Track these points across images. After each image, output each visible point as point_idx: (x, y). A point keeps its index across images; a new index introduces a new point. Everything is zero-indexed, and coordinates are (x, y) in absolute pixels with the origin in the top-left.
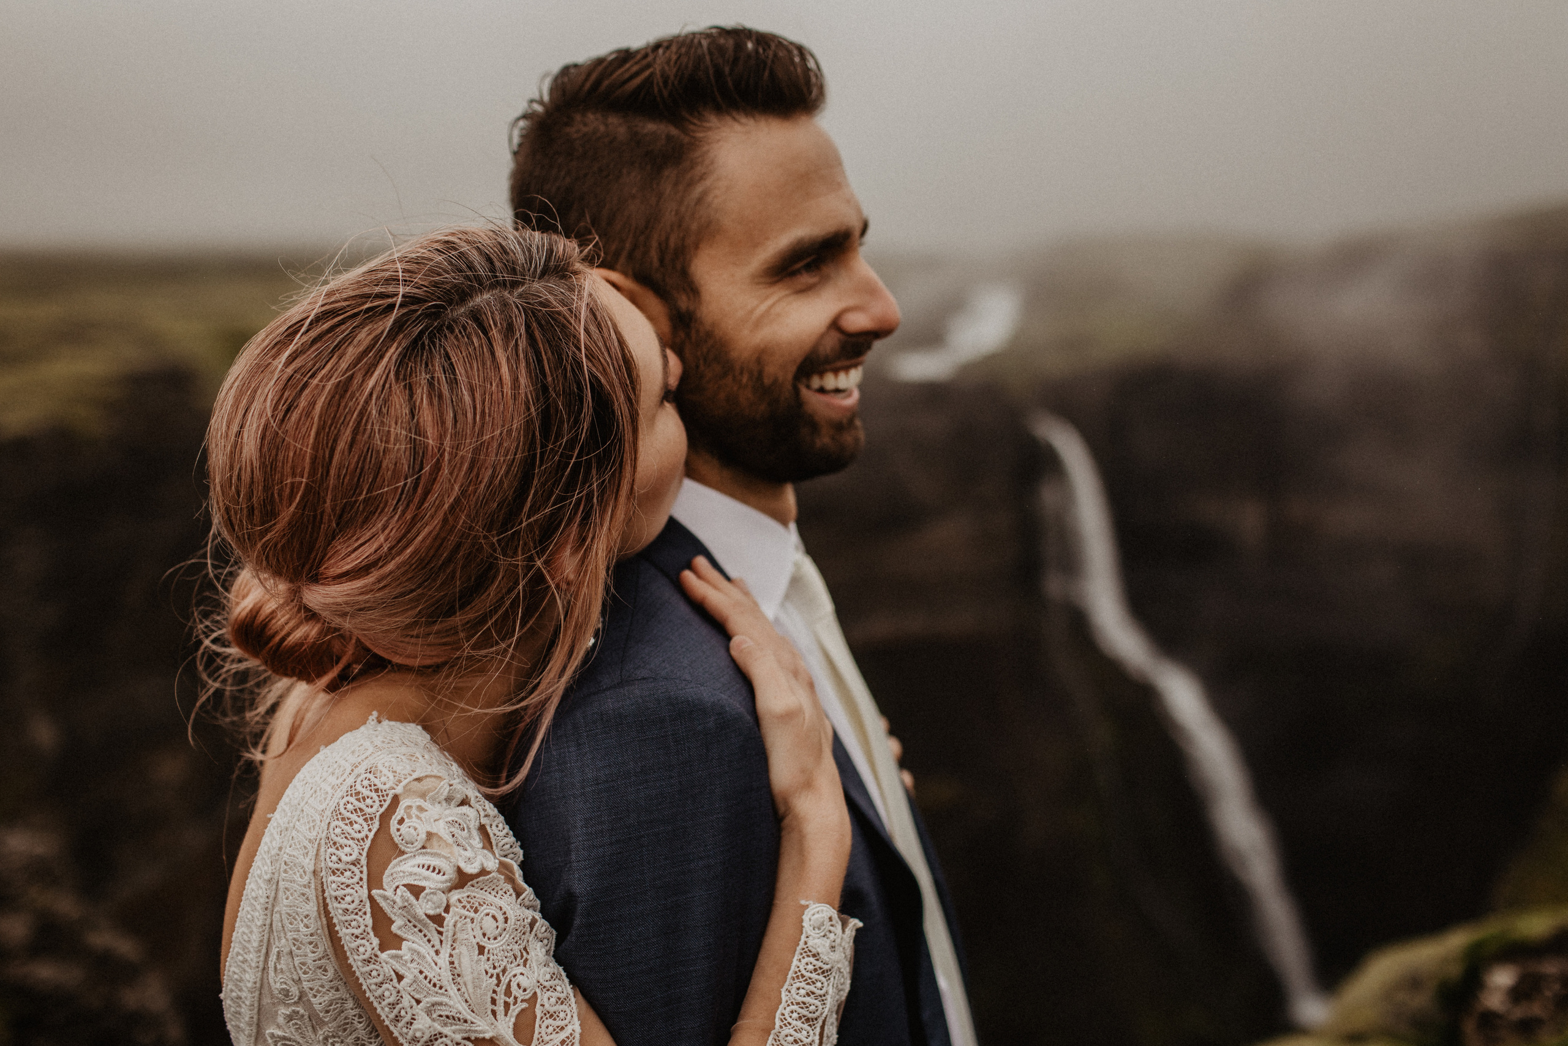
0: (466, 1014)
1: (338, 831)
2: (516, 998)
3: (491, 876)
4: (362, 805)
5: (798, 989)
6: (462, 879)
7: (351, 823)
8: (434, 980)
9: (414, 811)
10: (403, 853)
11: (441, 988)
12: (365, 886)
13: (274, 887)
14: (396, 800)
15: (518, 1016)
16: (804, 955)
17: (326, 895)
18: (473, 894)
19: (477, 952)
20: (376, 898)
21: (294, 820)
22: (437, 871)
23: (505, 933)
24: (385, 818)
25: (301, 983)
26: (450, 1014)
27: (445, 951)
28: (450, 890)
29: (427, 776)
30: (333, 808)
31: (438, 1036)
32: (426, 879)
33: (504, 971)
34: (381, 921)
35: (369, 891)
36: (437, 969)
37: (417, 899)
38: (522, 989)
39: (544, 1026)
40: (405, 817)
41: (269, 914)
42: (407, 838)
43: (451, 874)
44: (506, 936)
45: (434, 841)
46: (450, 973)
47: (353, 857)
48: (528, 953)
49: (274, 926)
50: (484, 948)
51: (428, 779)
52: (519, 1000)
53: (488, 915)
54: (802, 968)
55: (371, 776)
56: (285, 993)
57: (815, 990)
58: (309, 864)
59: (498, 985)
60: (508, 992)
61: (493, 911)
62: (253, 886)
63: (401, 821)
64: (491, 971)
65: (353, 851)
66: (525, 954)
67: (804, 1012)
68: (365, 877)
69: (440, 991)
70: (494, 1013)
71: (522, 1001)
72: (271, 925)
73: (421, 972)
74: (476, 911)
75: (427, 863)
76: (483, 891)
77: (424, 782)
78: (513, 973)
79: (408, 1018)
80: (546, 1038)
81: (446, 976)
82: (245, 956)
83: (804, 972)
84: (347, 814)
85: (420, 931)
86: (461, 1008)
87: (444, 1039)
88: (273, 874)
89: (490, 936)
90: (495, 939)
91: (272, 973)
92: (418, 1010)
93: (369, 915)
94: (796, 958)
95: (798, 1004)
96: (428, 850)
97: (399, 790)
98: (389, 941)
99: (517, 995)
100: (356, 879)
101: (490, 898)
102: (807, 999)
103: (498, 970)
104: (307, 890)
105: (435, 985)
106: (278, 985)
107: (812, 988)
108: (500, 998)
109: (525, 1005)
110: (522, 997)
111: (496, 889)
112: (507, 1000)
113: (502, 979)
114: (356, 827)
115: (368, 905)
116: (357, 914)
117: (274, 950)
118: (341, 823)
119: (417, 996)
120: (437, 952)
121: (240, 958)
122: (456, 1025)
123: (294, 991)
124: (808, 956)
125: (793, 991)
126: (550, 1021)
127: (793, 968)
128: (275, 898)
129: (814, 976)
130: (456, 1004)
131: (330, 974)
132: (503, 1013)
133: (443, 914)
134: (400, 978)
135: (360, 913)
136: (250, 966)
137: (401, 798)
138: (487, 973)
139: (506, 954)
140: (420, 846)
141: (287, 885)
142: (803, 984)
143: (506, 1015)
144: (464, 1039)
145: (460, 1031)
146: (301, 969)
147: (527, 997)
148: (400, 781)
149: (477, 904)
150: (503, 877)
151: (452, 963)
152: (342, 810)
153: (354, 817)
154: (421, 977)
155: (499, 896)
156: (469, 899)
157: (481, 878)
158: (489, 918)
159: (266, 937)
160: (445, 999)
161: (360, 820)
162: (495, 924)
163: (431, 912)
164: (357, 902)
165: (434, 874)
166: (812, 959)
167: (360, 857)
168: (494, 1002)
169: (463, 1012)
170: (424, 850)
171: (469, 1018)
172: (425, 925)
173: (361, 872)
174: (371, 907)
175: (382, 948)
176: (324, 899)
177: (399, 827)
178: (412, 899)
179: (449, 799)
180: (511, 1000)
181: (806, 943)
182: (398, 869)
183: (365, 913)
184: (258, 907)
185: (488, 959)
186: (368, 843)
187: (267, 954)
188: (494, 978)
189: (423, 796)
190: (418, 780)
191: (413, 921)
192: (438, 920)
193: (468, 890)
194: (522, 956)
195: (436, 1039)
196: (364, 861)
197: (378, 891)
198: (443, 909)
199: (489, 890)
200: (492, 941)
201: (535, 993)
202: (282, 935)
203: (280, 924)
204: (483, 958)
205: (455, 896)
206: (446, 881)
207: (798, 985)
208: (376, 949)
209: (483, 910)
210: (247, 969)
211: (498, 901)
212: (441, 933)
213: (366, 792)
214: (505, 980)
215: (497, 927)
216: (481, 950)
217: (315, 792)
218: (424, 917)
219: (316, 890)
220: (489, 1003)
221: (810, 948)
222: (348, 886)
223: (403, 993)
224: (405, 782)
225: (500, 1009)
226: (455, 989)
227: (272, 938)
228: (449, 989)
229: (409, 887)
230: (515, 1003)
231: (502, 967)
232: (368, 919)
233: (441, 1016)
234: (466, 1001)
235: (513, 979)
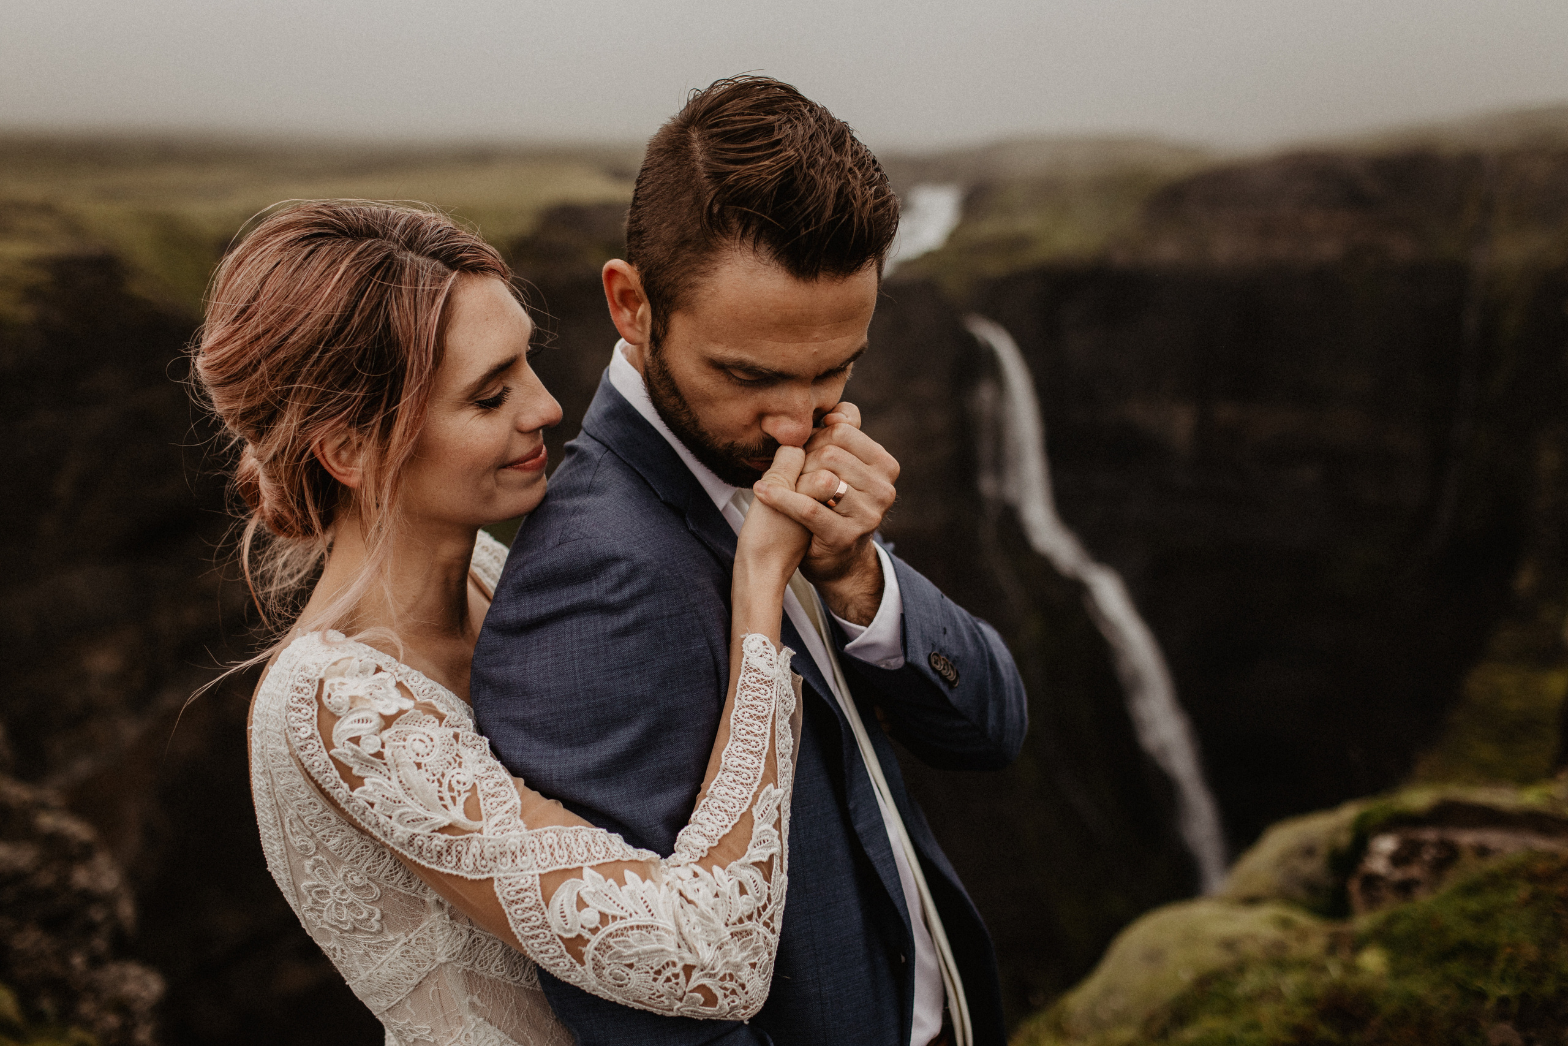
0: (423, 813)
1: (293, 719)
2: (459, 792)
3: (409, 713)
4: (302, 695)
5: (746, 696)
6: (388, 721)
7: (300, 711)
8: (394, 799)
9: (336, 687)
10: (339, 717)
11: (400, 802)
12: (324, 751)
13: (269, 775)
14: (321, 682)
15: (465, 803)
16: (747, 671)
17: (305, 766)
18: (400, 730)
19: (416, 768)
20: (335, 755)
21: (264, 724)
22: (365, 721)
23: (434, 748)
24: (318, 697)
25: (315, 836)
26: (414, 818)
27: (394, 777)
28: (381, 731)
29: (340, 660)
30: (285, 705)
31: (414, 837)
32: (359, 730)
33: (443, 775)
34: (345, 771)
35: (328, 752)
36: (392, 790)
37: (359, 746)
38: (462, 784)
39: (488, 804)
40: (331, 692)
41: (273, 796)
42: (337, 706)
43: (376, 721)
44: (437, 751)
45: (358, 702)
46: (402, 790)
47: (309, 733)
48: (461, 758)
49: (279, 803)
50: (421, 763)
51: (342, 662)
52: (462, 792)
53: (415, 740)
54: (747, 681)
55: (303, 673)
56: (304, 848)
57: (760, 695)
58: (285, 750)
59: (441, 786)
60: (451, 789)
61: (418, 737)
62: (256, 781)
63: (329, 696)
64: (432, 778)
65: (307, 730)
66: (457, 758)
67: (753, 712)
68: (322, 744)
69: (400, 805)
70: (445, 806)
71: (465, 792)
72: (277, 803)
73: (383, 796)
74: (405, 740)
75: (357, 718)
76: (408, 725)
77: (339, 664)
78: (451, 774)
79: (389, 830)
80: (493, 812)
81: (401, 794)
82: (269, 833)
83: (749, 683)
84: (295, 705)
85: (372, 768)
86: (419, 811)
87: (418, 837)
88: (264, 766)
89: (423, 754)
90: (428, 755)
91: (290, 837)
92: (393, 822)
93: (334, 769)
94: (742, 675)
95: (748, 706)
96: (354, 709)
97: (321, 675)
98: (355, 782)
99: (459, 789)
100: (316, 748)
101: (415, 728)
102: (754, 702)
103: (438, 776)
104: (291, 768)
105: (395, 802)
106: (298, 844)
107: (757, 694)
108: (446, 795)
109: (468, 794)
110: (464, 790)
111: (419, 721)
112: (452, 794)
113: (443, 781)
114: (304, 711)
115: (331, 762)
116: (326, 772)
117: (287, 820)
118: (293, 713)
119: (388, 813)
120: (389, 779)
121: (267, 835)
122: (421, 824)
123: (311, 844)
124: (750, 672)
125: (743, 698)
126: (493, 799)
127: (740, 682)
128: (273, 783)
129: (757, 685)
130: (414, 808)
131: (334, 821)
132: (452, 804)
133: (381, 750)
134: (372, 805)
135: (329, 771)
136: (275, 839)
137: (325, 680)
138: (428, 780)
139: (441, 763)
140: (348, 708)
141: (278, 770)
142: (749, 692)
143: (455, 805)
144: (432, 832)
145: (427, 828)
146: (311, 825)
147: (468, 788)
148: (321, 669)
149: (404, 736)
150: (420, 711)
151: (401, 782)
152: (292, 704)
153: (300, 705)
154: (384, 799)
155: (422, 725)
156: (398, 734)
157: (402, 717)
158: (417, 742)
159: (277, 813)
160: (406, 809)
161: (305, 706)
162: (424, 745)
163: (372, 752)
164: (323, 764)
165: (364, 724)
166: (754, 674)
167: (313, 732)
168: (441, 799)
169: (422, 813)
170: (351, 710)
171: (427, 815)
172: (372, 762)
173: (318, 742)
174: (334, 764)
175: (352, 789)
176: (306, 770)
177: (329, 700)
178: (355, 747)
179: (363, 671)
180: (455, 794)
181: (747, 663)
182: (340, 730)
183: (331, 770)
184: (263, 794)
185: (427, 771)
186: (315, 719)
187: (283, 825)
188: (436, 782)
189: (342, 674)
190: (335, 664)
191: (366, 763)
192: (379, 755)
193: (395, 728)
194: (455, 761)
195: (413, 839)
196: (317, 733)
197: (335, 750)
198: (380, 746)
199: (413, 723)
200: (426, 757)
201: (474, 784)
202: (288, 807)
203: (283, 800)
204: (423, 771)
205: (386, 734)
206: (374, 726)
207: (745, 693)
208: (348, 790)
209: (410, 738)
210: (274, 842)
211: (422, 729)
212: (385, 764)
213: (302, 685)
214: (445, 782)
215: (426, 746)
216: (419, 765)
217: (273, 699)
218: (369, 756)
219: (297, 765)
220: (438, 801)
221: (751, 666)
222: (312, 755)
223: (378, 815)
224: (325, 668)
225: (448, 801)
226: (410, 799)
227: (281, 812)
228: (405, 801)
229: (350, 739)
230: (459, 795)
231: (440, 774)
232: (336, 773)
233: (408, 822)
234: (421, 805)
235: (452, 779)
